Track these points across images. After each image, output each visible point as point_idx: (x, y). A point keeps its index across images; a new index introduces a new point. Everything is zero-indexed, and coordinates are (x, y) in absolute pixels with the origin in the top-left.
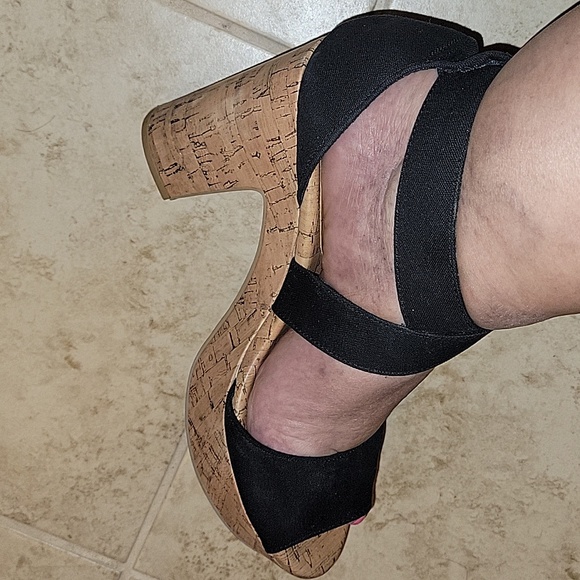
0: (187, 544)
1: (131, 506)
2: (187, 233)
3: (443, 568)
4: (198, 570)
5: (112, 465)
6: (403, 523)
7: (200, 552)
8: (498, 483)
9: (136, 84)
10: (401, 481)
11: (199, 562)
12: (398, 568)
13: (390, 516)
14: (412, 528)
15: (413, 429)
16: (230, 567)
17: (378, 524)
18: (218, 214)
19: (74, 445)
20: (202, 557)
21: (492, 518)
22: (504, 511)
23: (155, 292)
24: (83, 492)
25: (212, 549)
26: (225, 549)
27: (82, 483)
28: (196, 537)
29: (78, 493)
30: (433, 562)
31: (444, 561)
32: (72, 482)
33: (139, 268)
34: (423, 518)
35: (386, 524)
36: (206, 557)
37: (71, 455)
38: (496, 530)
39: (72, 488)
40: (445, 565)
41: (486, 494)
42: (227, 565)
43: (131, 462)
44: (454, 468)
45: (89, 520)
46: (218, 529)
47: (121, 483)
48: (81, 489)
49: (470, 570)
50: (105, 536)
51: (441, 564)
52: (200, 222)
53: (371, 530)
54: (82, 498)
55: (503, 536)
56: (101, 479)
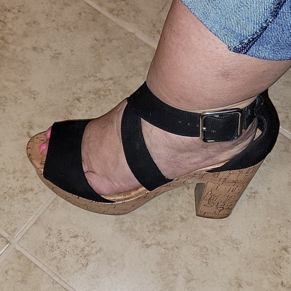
0: (50, 235)
1: (29, 208)
2: (97, 96)
3: (174, 277)
4: (50, 251)
5: (28, 186)
6: (159, 247)
7: (55, 241)
8: (209, 236)
9: (95, 42)
10: (163, 224)
11: (52, 246)
12: (152, 272)
13: (154, 242)
14: (163, 251)
15: (173, 199)
16: (67, 253)
17: (147, 245)
18: (112, 92)
19: (15, 171)
20: (55, 243)
21: (203, 254)
22: (209, 251)
23: (76, 115)
24: (9, 196)
25: (61, 241)
26: (68, 242)
27: (11, 191)
28: (55, 232)
29: (7, 195)
30: (170, 273)
31: (176, 273)
32: (6, 190)
33: (73, 104)
34: (169, 246)
35: (151, 246)
36: (57, 244)
37: (11, 176)
38: (204, 261)
39: (5, 193)
40: (176, 275)
41: (202, 240)
42: (66, 251)
43: (38, 186)
44: (188, 223)
45: (6, 211)
46: (68, 230)
47: (29, 195)
48: (9, 194)
49: (188, 281)
50: (10, 221)
51: (174, 275)
52: (103, 93)
53: (143, 248)
54: (8, 199)
55: (207, 265)
56: (20, 191)
